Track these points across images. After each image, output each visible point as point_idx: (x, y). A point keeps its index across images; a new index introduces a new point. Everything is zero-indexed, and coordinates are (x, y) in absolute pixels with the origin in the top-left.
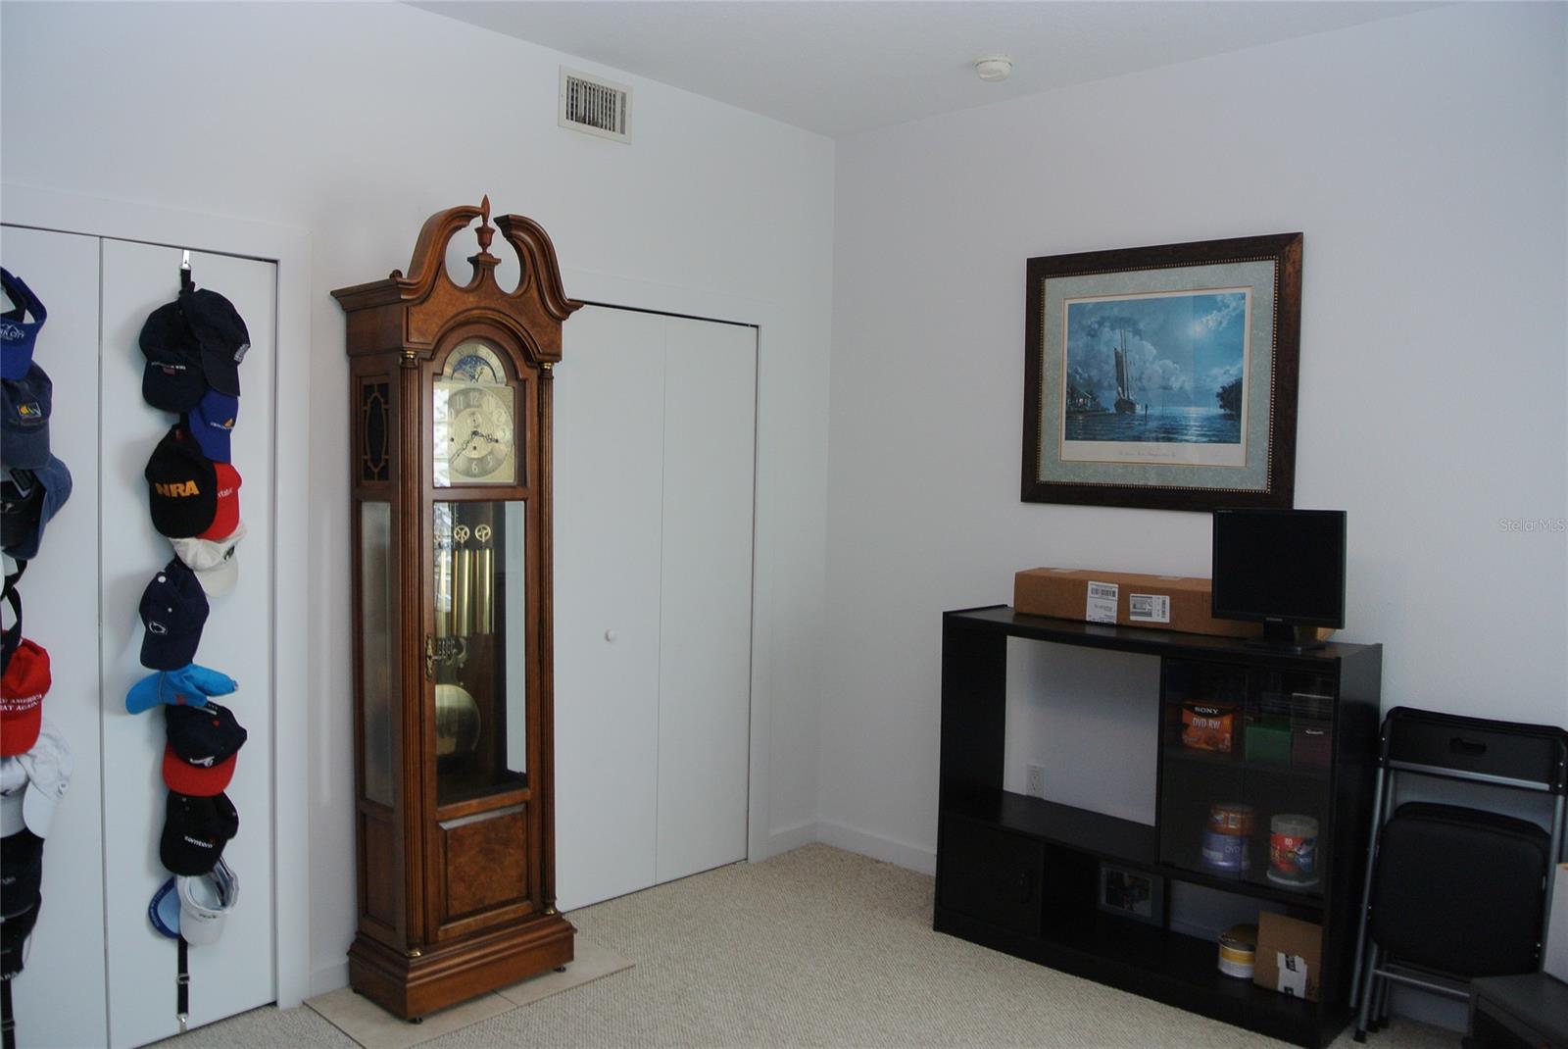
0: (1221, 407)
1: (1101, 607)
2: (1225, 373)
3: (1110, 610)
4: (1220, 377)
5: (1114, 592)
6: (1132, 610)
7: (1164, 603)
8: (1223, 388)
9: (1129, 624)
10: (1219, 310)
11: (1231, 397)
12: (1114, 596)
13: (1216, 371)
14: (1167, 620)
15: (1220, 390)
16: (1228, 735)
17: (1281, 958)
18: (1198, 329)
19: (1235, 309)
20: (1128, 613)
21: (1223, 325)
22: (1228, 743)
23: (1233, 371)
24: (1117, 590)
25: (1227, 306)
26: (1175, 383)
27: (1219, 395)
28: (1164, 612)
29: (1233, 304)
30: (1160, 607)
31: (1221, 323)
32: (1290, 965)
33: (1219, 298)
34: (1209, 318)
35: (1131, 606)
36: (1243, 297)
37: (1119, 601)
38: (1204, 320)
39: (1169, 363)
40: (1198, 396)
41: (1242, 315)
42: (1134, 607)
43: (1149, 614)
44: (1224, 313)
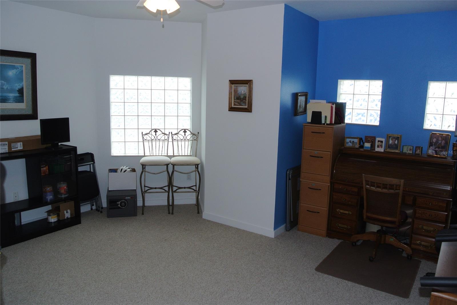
0: (19, 94)
1: (3, 149)
2: (19, 85)
3: (6, 149)
4: (18, 86)
5: (7, 144)
6: (12, 148)
7: (21, 144)
8: (19, 89)
9: (12, 151)
10: (16, 69)
11: (21, 91)
12: (7, 145)
13: (17, 85)
14: (22, 148)
15: (18, 90)
16: (48, 170)
17: (65, 212)
18: (11, 73)
19: (20, 69)
20: (11, 149)
21: (18, 73)
22: (48, 172)
23: (21, 85)
24: (7, 143)
25: (18, 68)
26: (5, 87)
27: (18, 91)
28: (21, 147)
29: (20, 68)
30: (20, 146)
31: (17, 73)
32: (67, 212)
33: (16, 66)
34: (14, 71)
35: (12, 147)
36: (22, 67)
37: (8, 146)
38: (12, 71)
39: (3, 82)
40: (11, 91)
41: (22, 71)
42: (13, 147)
43: (17, 148)
44: (17, 70)
